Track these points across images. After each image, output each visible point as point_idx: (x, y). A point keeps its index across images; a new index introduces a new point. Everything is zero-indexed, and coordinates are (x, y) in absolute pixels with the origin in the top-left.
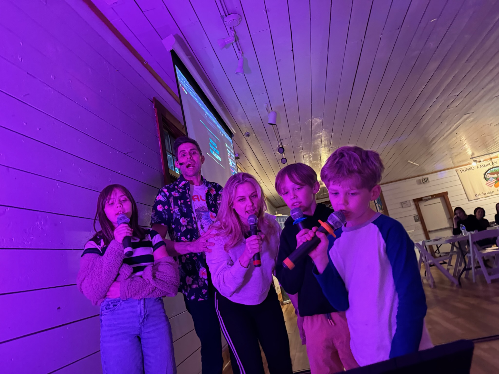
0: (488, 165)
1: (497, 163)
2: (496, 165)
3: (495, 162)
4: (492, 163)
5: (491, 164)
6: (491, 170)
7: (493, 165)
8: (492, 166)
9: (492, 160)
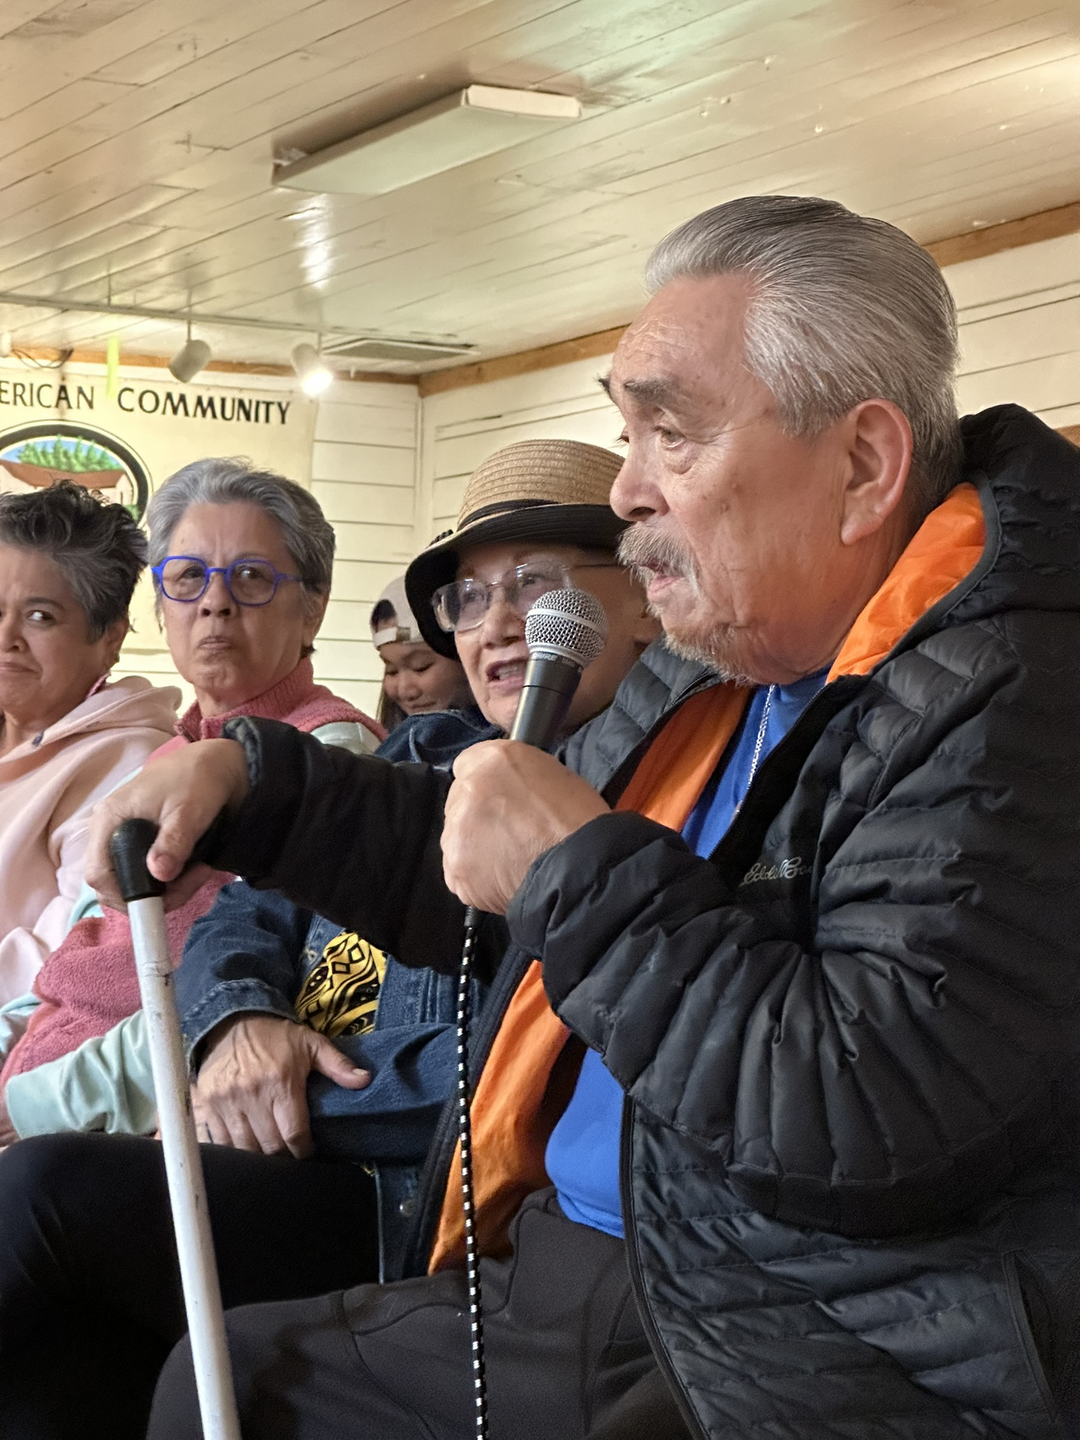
0: (27, 397)
1: (90, 404)
2: (78, 416)
3: (81, 391)
4: (63, 389)
5: (50, 396)
6: (31, 441)
7: (62, 413)
8: (48, 417)
9: (72, 367)
